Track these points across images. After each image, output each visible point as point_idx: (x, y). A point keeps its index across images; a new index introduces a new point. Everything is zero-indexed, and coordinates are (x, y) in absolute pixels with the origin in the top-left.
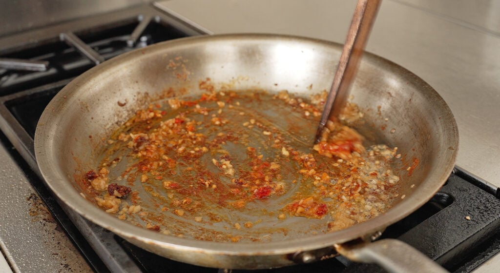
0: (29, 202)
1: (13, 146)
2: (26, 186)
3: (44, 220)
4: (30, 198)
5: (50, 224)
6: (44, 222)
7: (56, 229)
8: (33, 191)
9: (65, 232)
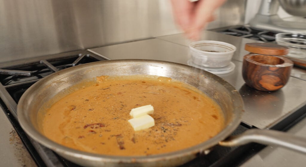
0: (11, 134)
1: (8, 109)
2: (10, 127)
3: (17, 143)
4: (12, 132)
5: (19, 145)
6: (17, 144)
7: (22, 147)
8: (14, 129)
9: (27, 149)
